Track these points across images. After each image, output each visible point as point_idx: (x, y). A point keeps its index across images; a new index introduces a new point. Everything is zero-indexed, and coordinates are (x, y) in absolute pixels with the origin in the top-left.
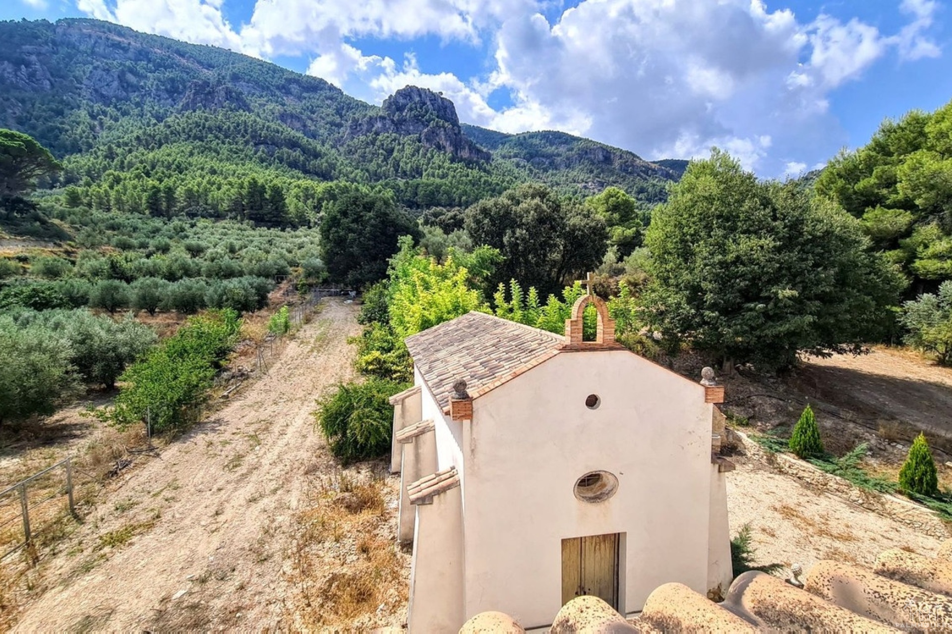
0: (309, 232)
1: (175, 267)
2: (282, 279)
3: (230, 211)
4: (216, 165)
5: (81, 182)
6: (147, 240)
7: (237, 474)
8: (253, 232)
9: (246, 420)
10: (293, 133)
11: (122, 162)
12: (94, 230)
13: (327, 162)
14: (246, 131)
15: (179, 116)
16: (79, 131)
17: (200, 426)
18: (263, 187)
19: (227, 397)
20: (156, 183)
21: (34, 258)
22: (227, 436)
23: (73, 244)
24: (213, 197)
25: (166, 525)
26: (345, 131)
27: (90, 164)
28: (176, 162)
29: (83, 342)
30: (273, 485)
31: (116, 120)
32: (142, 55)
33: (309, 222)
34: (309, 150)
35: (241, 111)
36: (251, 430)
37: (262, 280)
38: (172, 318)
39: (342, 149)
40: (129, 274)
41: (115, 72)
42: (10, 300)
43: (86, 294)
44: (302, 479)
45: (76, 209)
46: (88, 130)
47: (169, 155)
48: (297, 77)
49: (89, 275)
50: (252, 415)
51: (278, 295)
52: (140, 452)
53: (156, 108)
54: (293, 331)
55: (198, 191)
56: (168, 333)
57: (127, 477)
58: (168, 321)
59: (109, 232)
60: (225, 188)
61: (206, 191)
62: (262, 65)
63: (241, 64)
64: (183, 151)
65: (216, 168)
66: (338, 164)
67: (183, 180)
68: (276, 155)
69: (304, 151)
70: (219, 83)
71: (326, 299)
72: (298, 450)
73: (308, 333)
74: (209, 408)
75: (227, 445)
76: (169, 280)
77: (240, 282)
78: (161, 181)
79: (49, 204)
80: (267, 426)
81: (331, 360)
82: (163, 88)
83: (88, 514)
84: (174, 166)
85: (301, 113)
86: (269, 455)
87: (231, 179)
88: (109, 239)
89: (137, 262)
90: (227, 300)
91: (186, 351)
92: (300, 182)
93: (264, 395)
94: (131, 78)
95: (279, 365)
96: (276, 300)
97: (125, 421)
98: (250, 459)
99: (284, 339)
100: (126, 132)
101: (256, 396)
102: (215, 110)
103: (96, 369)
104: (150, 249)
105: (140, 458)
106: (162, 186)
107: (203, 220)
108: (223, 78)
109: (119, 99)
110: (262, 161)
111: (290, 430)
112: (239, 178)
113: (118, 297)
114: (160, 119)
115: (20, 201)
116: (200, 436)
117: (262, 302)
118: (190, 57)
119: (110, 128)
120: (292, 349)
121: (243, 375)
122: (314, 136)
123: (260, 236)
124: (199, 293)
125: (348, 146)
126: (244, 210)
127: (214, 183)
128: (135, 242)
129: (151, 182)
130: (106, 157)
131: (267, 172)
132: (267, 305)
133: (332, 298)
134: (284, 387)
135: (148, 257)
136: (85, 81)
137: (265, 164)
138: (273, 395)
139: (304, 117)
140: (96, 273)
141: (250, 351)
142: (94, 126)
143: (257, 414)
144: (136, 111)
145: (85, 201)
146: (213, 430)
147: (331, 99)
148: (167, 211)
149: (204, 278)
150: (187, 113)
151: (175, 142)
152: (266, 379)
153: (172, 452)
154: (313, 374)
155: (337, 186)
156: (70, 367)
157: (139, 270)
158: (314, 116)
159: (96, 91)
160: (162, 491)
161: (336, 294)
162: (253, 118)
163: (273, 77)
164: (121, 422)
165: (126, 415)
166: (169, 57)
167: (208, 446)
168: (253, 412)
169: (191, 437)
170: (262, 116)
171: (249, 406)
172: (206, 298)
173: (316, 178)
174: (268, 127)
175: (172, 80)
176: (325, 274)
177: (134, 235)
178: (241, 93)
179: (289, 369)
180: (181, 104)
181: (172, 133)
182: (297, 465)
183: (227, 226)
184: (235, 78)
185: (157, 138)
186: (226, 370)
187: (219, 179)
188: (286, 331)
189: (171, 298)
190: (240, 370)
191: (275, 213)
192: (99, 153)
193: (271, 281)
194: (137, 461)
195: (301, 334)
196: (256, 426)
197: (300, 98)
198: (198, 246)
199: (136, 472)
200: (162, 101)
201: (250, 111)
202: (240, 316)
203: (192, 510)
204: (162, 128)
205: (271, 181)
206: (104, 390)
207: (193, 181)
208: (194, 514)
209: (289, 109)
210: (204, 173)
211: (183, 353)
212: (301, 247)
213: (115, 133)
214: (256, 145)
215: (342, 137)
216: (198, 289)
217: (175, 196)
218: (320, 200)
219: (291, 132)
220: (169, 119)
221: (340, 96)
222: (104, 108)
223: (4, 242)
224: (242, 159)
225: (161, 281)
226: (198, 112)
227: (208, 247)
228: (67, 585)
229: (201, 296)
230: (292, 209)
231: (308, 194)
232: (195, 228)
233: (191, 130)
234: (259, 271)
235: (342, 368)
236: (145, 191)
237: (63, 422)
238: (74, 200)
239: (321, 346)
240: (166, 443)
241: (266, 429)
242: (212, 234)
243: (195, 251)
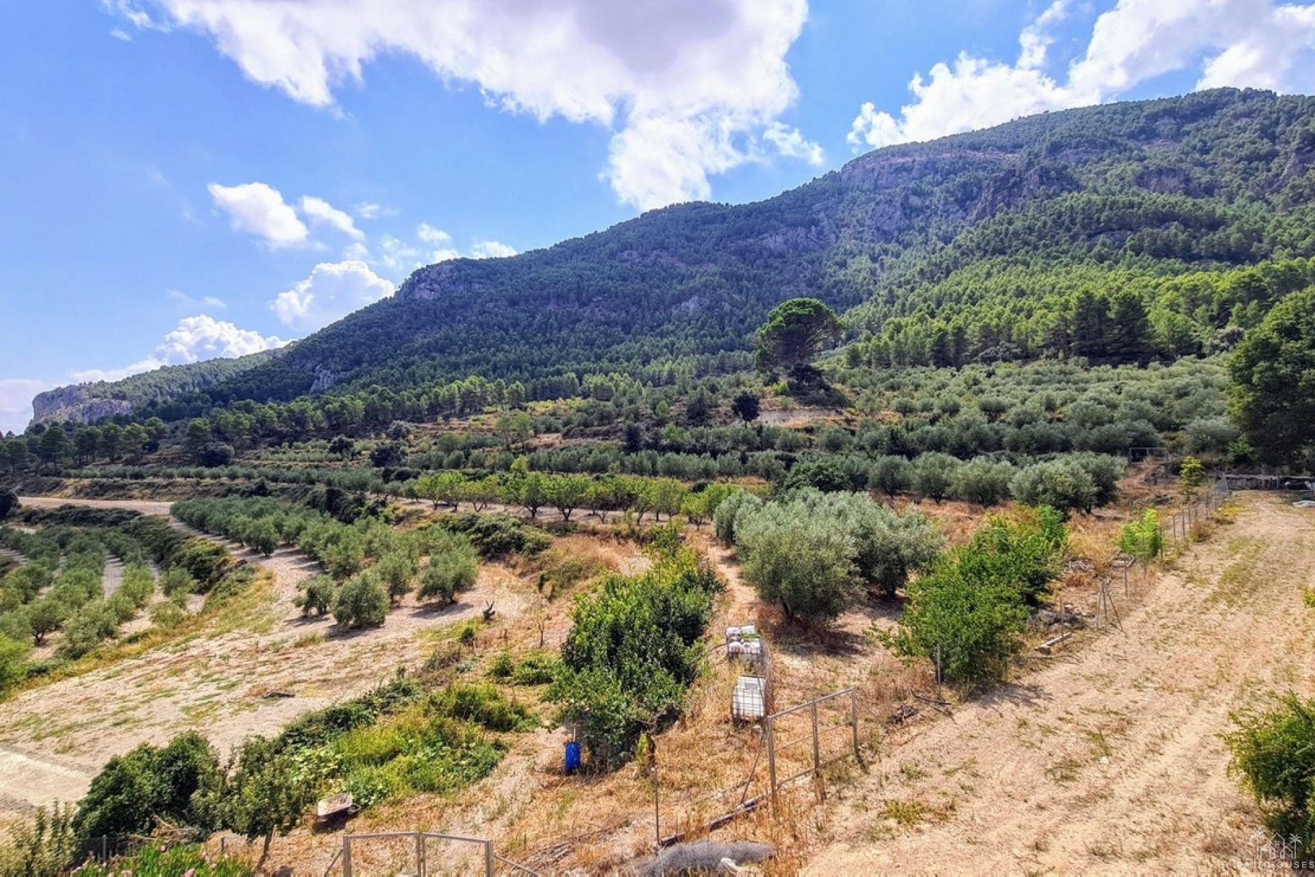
0: (1200, 364)
1: (966, 436)
2: (1144, 454)
3: (1047, 346)
4: (1026, 283)
5: (862, 337)
6: (932, 400)
7: (1069, 794)
8: (1085, 375)
9: (1082, 701)
10: (1162, 199)
11: (904, 305)
12: (873, 392)
13: (1240, 230)
14: (1073, 221)
15: (972, 229)
16: (861, 278)
17: (1008, 689)
18: (1104, 301)
19: (1048, 652)
20: (942, 324)
21: (819, 428)
22: (1049, 719)
23: (853, 410)
24: (1019, 329)
25: (963, 827)
26: (1285, 165)
27: (870, 314)
28: (968, 292)
29: (865, 536)
30: (1137, 843)
31: (898, 256)
32: (930, 167)
33: (1200, 345)
34: (1197, 218)
35: (1065, 194)
36: (1092, 721)
37: (1105, 458)
38: (963, 511)
39: (1276, 199)
40: (910, 446)
41: (898, 201)
42: (800, 477)
43: (865, 473)
44: (1199, 857)
45: (856, 370)
46: (868, 276)
47: (959, 284)
48: (1169, 105)
49: (868, 448)
50: (1091, 696)
51: (1135, 482)
52: (928, 701)
53: (943, 227)
54: (1168, 554)
55: (998, 325)
56: (958, 531)
57: (914, 731)
58: (958, 514)
59: (889, 394)
60: (1037, 314)
61: (1010, 323)
62: (1101, 113)
63: (1064, 126)
64: (977, 275)
65: (1024, 287)
66: (1269, 228)
67: (976, 314)
68: (1128, 244)
69: (1186, 223)
70: (1030, 164)
71: (1246, 494)
72: (1190, 795)
73: (1204, 563)
74: (1020, 662)
75: (1051, 736)
76: (957, 455)
77: (1067, 463)
78: (948, 320)
79: (832, 366)
80: (1123, 725)
81: (1264, 626)
82: (952, 199)
83: (872, 763)
84: (965, 297)
85: (1181, 161)
86: (1128, 783)
87: (1048, 299)
88: (888, 401)
89: (919, 431)
90: (1045, 491)
91: (984, 569)
92: (1178, 280)
93: (1112, 665)
94: (915, 201)
95: (1143, 616)
96: (1132, 491)
97: (909, 652)
98: (1091, 776)
99: (1151, 567)
100: (908, 268)
101: (1098, 662)
102: (1023, 205)
103: (877, 572)
104: (935, 411)
105: (927, 711)
106: (950, 328)
107: (1004, 365)
108: (1037, 156)
109: (900, 231)
110: (1101, 259)
111: (1170, 749)
112: (1061, 294)
113: (898, 477)
114: (947, 240)
115: (809, 369)
116: (1007, 706)
117: (1105, 494)
118: (988, 146)
119: (891, 268)
120: (1168, 588)
121: (1073, 620)
122: (1209, 191)
123: (1099, 380)
124: (1001, 476)
125: (1293, 187)
126: (1069, 342)
127: (1021, 310)
128: (917, 404)
129: (937, 323)
130: (886, 302)
131: (1112, 275)
132: (1114, 499)
133: (1262, 493)
134: (1156, 660)
135: (933, 422)
136: (868, 222)
137: (1107, 263)
138: (1132, 670)
139: (1184, 166)
140: (875, 445)
141: (1086, 580)
142: (876, 270)
143: (1101, 697)
144: (920, 239)
145: (865, 358)
146: (1027, 701)
147: (1248, 114)
148: (956, 359)
149: (1008, 452)
150: (982, 222)
151: (967, 264)
152: (1116, 636)
153: (968, 714)
154: (1219, 649)
155: (1267, 272)
156: (852, 567)
157: (922, 441)
158: (1208, 158)
159: (878, 229)
160: (956, 770)
161: (1271, 486)
162: (1085, 198)
163: (1123, 122)
164: (906, 653)
165: (911, 644)
166: (960, 157)
167: (1020, 726)
168: (1094, 693)
169: (994, 702)
170: (1101, 190)
171: (1088, 679)
172: (1010, 486)
173: (1215, 264)
174: (1113, 203)
175: (964, 185)
176: (1243, 446)
177: (916, 394)
178: (1065, 168)
179: (1163, 626)
180: (975, 212)
181: (963, 254)
182: (1185, 823)
183: (1041, 369)
184: (1055, 149)
185: (944, 265)
186: (1044, 606)
187: (1030, 302)
188: (1155, 554)
189: (962, 483)
190: (1067, 610)
191: (1127, 339)
192: (879, 300)
193: (1120, 461)
194: (924, 713)
195: (1188, 562)
196: (1104, 719)
197: (1177, 136)
198: (999, 403)
199: (923, 728)
200: (951, 217)
201: (1079, 188)
202: (1066, 519)
203: (999, 820)
204: (950, 252)
205: (1119, 289)
206: (884, 596)
207: (991, 312)
208: (1002, 829)
209: (1152, 164)
210: (1006, 298)
211: (980, 571)
212: (1182, 394)
213: (897, 272)
214: (1090, 237)
215: (1277, 175)
216: (1000, 472)
217: (966, 337)
218: (1225, 306)
219: (1155, 198)
220: (958, 238)
221: (1269, 102)
222: (886, 246)
223: (795, 413)
224: (1066, 265)
225: (950, 459)
226: (998, 216)
227: (1013, 405)
228: (853, 847)
229: (1004, 483)
230: (1161, 328)
231: (1195, 298)
232: (993, 378)
233: (988, 243)
234: (1098, 441)
235: (1290, 649)
236: (930, 336)
237: (845, 630)
238: (854, 359)
239: (1236, 593)
240: (960, 700)
241: (1120, 730)
242: (1019, 384)
243: (994, 412)
